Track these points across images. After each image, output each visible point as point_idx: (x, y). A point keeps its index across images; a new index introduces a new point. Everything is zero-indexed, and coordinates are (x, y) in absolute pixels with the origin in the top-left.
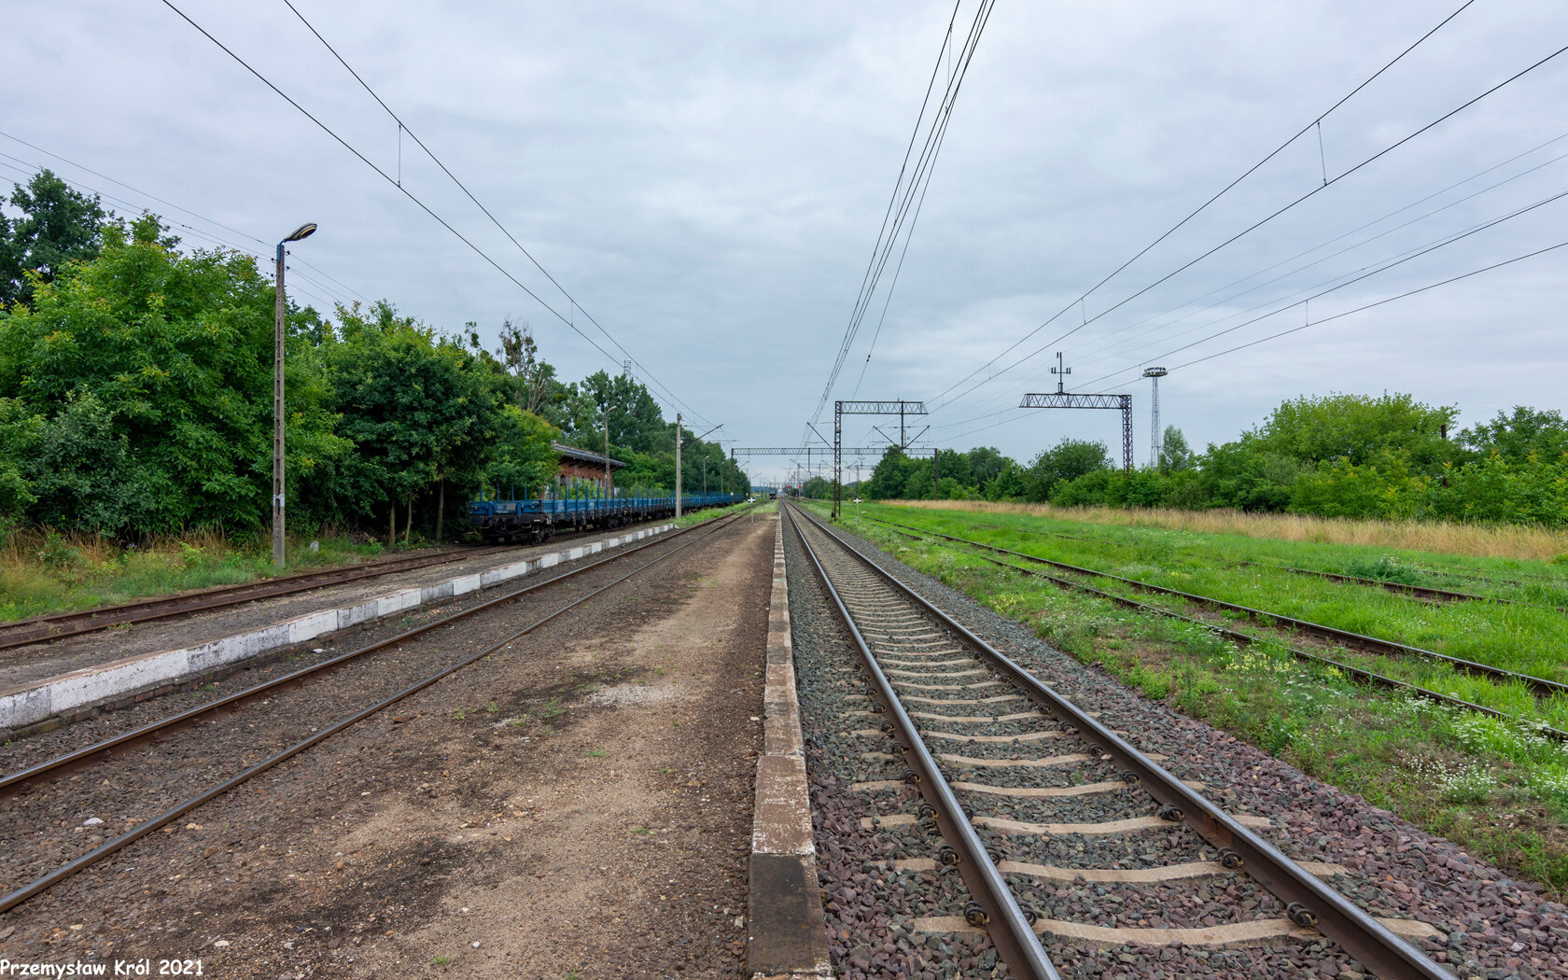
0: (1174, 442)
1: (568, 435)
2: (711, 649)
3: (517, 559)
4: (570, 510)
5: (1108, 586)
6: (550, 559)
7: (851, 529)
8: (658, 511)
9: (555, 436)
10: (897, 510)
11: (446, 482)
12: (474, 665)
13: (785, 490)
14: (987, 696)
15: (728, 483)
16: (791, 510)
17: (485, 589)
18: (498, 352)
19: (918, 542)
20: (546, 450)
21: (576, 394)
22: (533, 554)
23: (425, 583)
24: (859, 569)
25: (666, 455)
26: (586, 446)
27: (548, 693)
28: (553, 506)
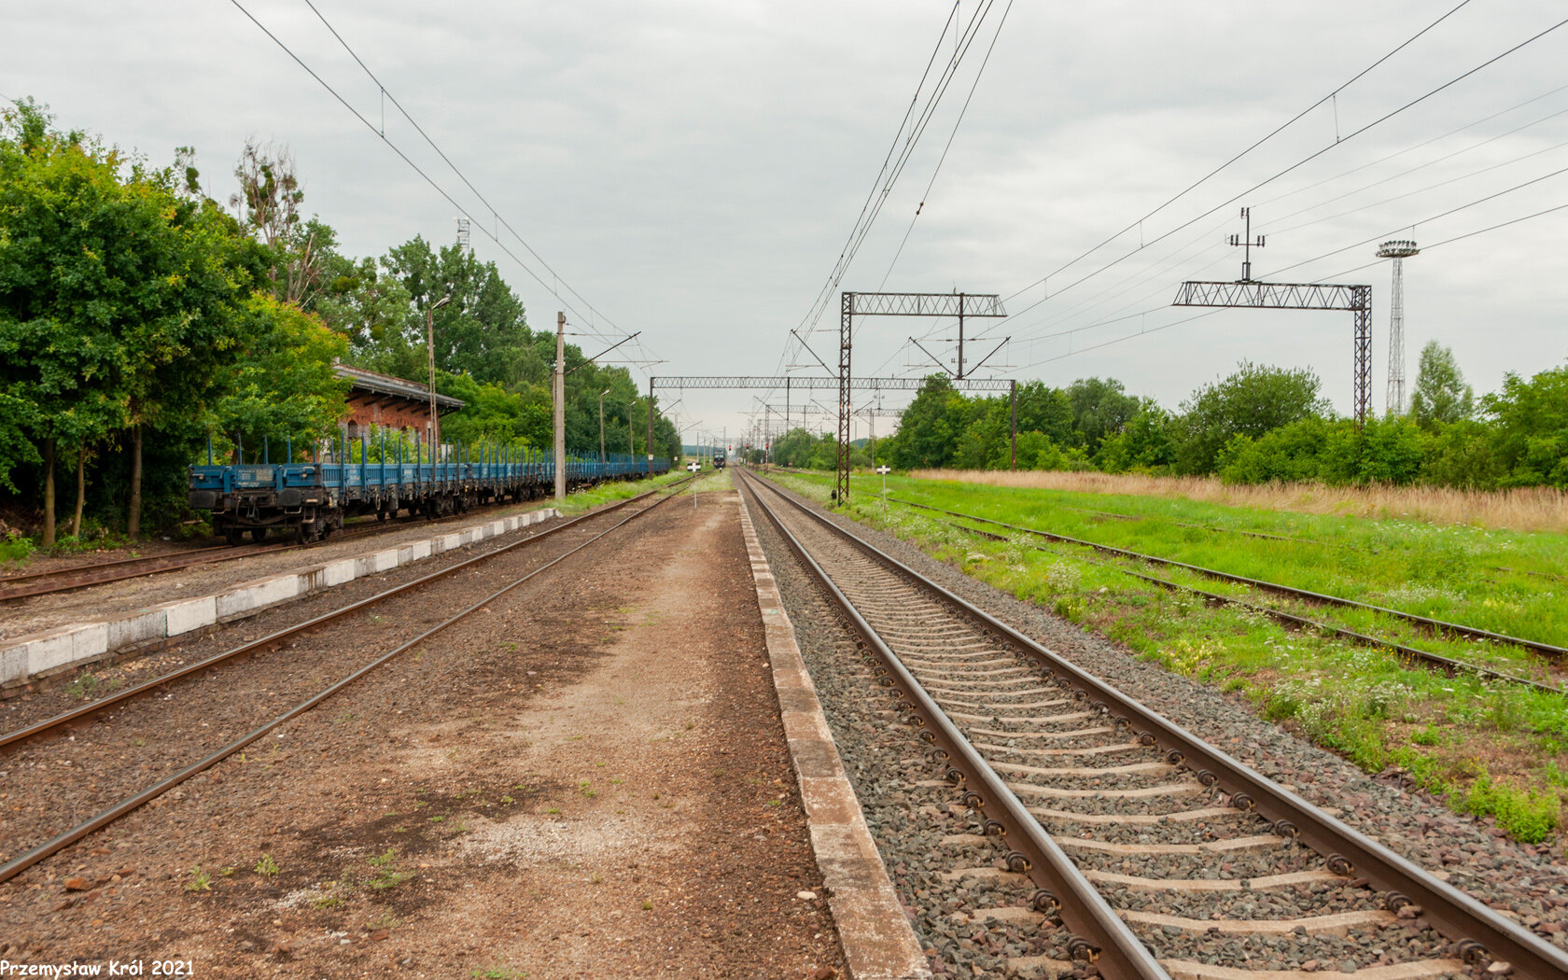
0: (1438, 372)
1: (358, 351)
2: (676, 743)
3: (282, 570)
4: (370, 482)
5: (1369, 626)
6: (340, 569)
7: (872, 519)
8: (524, 486)
9: (339, 351)
10: (947, 487)
11: (147, 430)
12: (216, 772)
13: (741, 452)
14: (1213, 838)
15: (642, 439)
16: (755, 486)
17: (225, 625)
18: (234, 201)
19: (1004, 544)
20: (324, 374)
21: (373, 278)
22: (308, 561)
23: (117, 612)
24: (904, 592)
25: (534, 388)
26: (391, 370)
27: (374, 834)
28: (341, 475)
